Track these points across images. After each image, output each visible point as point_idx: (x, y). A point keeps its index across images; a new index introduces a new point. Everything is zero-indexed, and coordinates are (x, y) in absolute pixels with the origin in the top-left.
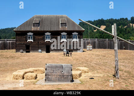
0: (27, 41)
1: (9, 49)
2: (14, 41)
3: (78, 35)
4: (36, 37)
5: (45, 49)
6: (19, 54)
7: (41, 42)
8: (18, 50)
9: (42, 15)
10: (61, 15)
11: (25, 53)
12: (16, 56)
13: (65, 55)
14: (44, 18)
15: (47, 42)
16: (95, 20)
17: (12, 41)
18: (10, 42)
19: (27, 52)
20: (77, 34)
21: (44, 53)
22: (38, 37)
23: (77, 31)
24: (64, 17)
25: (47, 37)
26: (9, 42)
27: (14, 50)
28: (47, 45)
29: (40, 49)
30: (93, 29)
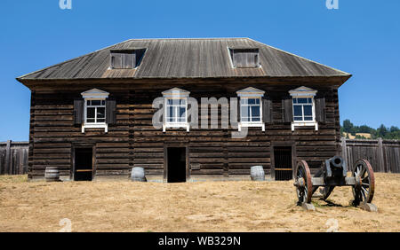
0: (80, 126)
3: (315, 98)
4: (124, 109)
5: (164, 166)
8: (36, 170)
11: (68, 181)
15: (174, 133)
20: (314, 93)
21: (159, 183)
22: (131, 109)
28: (172, 146)
29: (139, 164)
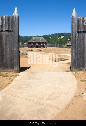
0: (31, 45)
4: (34, 44)
20: (45, 43)
30: (58, 37)
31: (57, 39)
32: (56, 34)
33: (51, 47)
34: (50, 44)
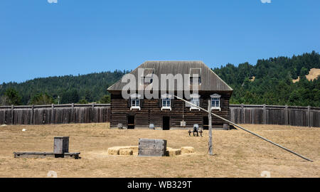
0: (130, 108)
1: (99, 122)
2: (108, 107)
3: (221, 98)
4: (147, 101)
5: (161, 123)
6: (115, 130)
7: (155, 110)
8: (113, 124)
9: (158, 61)
10: (192, 61)
11: (125, 129)
12: (110, 134)
13: (192, 134)
14: (161, 68)
15: (165, 111)
16: (297, 55)
17: (103, 107)
18: (100, 108)
19: (129, 127)
20: (220, 96)
21: (160, 130)
22: (149, 101)
23: (218, 92)
24: (198, 66)
25: (165, 102)
26: (99, 110)
27: (108, 124)
28: (165, 116)
30: (290, 76)
31: (289, 82)
32: (282, 60)
33: (260, 121)
34: (251, 108)
